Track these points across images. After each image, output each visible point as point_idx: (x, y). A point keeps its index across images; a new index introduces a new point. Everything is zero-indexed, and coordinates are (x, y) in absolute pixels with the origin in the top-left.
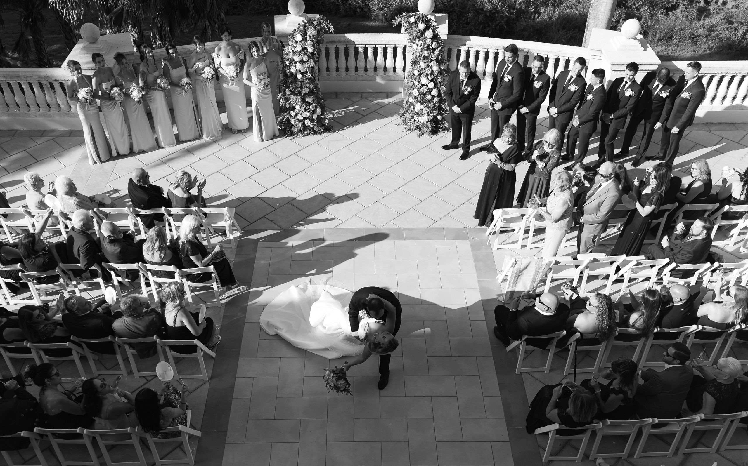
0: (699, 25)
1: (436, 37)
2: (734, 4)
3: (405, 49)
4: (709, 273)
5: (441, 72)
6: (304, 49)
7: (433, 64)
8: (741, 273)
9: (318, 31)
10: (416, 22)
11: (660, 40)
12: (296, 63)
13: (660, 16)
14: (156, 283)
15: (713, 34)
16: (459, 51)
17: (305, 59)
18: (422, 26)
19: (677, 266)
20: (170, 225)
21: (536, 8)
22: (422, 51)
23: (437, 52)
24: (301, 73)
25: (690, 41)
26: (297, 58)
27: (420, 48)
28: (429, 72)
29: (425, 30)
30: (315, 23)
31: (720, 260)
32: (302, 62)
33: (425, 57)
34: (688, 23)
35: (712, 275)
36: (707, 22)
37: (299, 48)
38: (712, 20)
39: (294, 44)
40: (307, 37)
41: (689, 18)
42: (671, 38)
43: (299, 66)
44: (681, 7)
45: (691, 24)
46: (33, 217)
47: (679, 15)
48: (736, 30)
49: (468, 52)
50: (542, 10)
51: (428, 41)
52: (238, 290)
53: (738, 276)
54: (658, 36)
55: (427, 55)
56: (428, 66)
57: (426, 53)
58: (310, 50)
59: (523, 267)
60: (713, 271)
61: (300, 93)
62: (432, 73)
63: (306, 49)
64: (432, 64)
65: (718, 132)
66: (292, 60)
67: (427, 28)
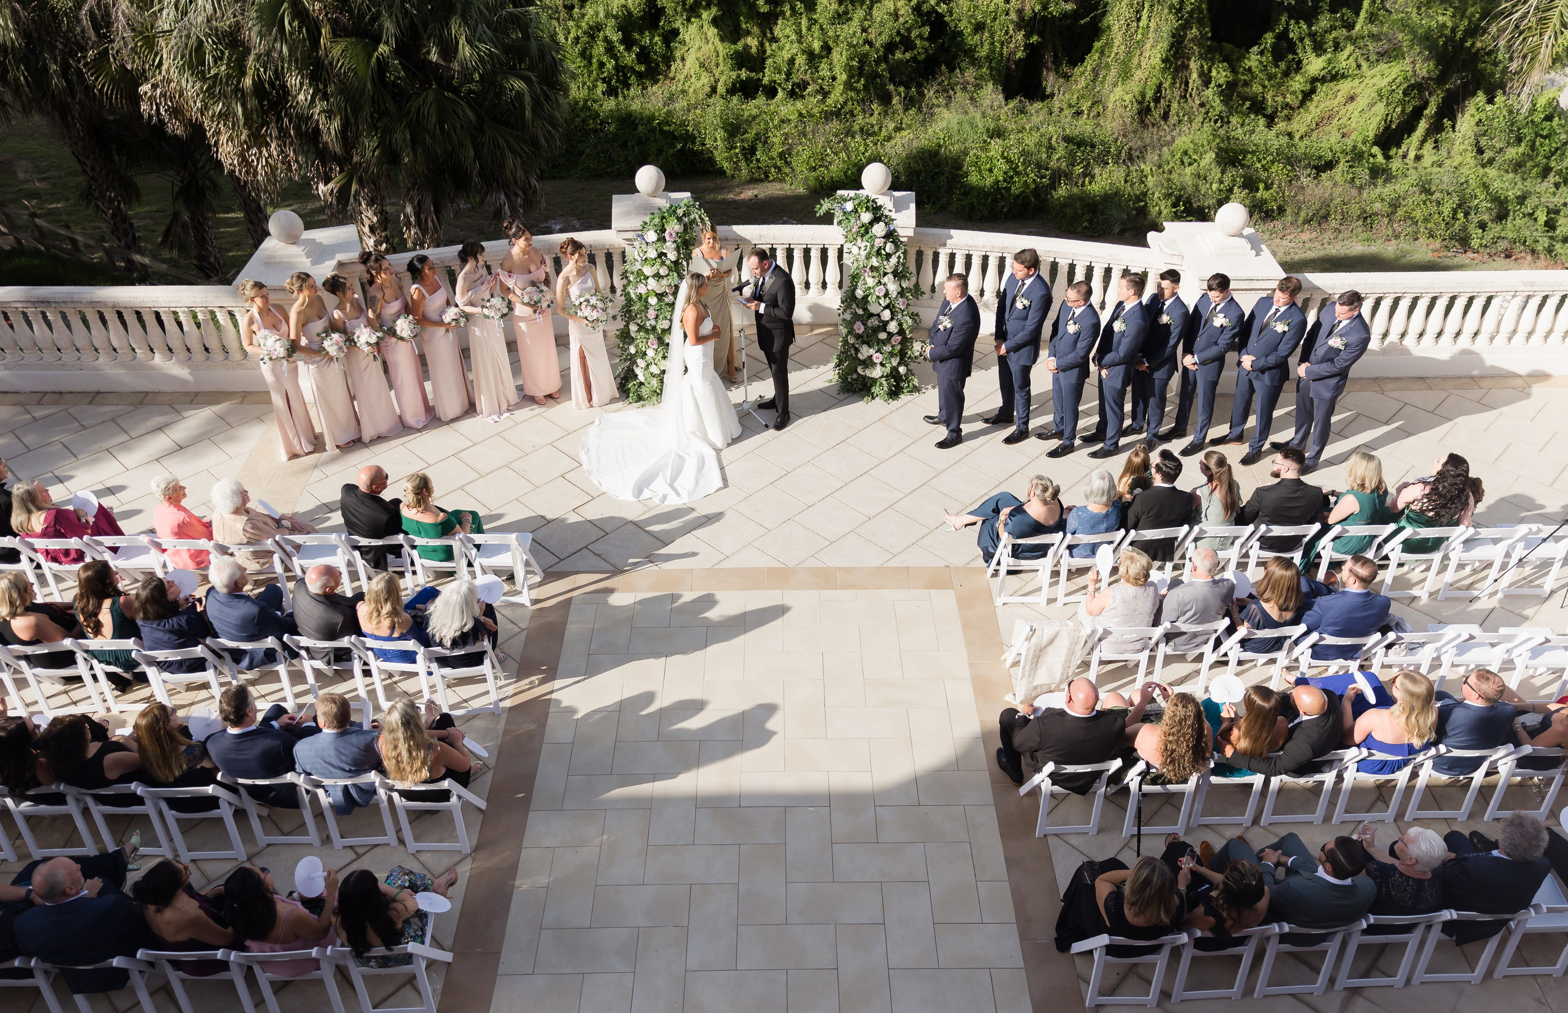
0: (1373, 196)
1: (890, 235)
2: (1435, 158)
3: (840, 252)
4: (1380, 650)
5: (902, 293)
6: (661, 255)
7: (889, 280)
8: (1437, 649)
9: (685, 225)
10: (855, 211)
11: (1308, 221)
12: (647, 278)
13: (1304, 180)
14: (381, 671)
15: (1400, 212)
16: (936, 255)
17: (663, 271)
18: (866, 217)
19: (1321, 639)
20: (413, 564)
21: (1086, 167)
22: (868, 257)
23: (893, 260)
24: (657, 295)
25: (1360, 222)
26: (648, 271)
27: (864, 253)
28: (882, 294)
29: (871, 223)
30: (680, 212)
31: (1399, 627)
32: (658, 276)
33: (872, 268)
34: (1354, 192)
35: (1386, 655)
36: (1388, 190)
37: (652, 254)
38: (1397, 187)
39: (644, 246)
40: (667, 235)
41: (1358, 182)
42: (1326, 217)
43: (652, 283)
44: (1342, 166)
45: (1360, 193)
46: (164, 551)
47: (1338, 178)
48: (1439, 203)
49: (952, 256)
50: (1097, 171)
51: (879, 242)
52: (530, 683)
53: (1435, 655)
54: (1303, 214)
55: (876, 264)
56: (880, 282)
57: (875, 262)
58: (672, 256)
59: (1045, 640)
60: (1389, 647)
61: (654, 328)
62: (886, 295)
63: (665, 255)
64: (885, 280)
65: (1396, 394)
66: (640, 273)
67: (876, 220)
